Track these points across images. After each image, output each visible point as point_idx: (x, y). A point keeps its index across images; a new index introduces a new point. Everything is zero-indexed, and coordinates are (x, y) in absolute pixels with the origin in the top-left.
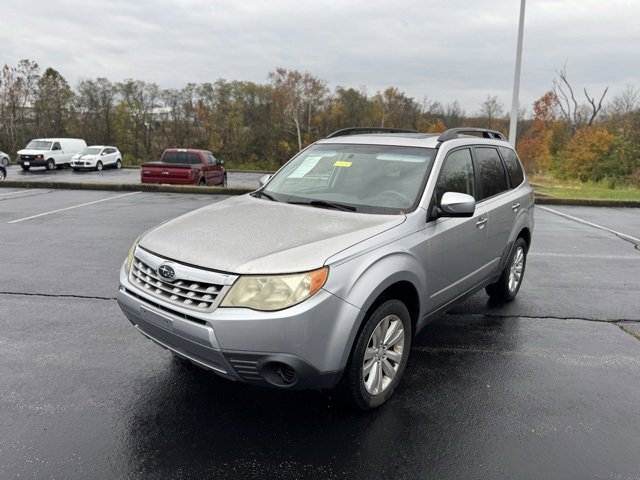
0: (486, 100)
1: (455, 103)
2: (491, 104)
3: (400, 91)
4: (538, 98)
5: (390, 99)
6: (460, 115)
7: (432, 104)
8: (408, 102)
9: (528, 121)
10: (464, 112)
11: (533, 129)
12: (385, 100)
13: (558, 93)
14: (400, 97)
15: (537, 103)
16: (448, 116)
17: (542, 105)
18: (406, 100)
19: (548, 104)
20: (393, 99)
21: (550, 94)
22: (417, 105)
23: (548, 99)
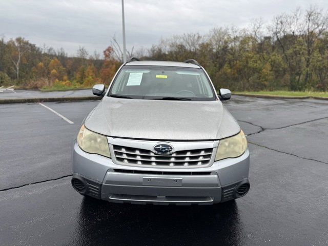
0: (79, 49)
1: (62, 49)
2: (82, 51)
3: (26, 39)
4: (105, 50)
5: (20, 43)
6: (65, 56)
7: (49, 48)
8: (33, 47)
9: (102, 60)
10: (67, 54)
11: (105, 64)
12: (17, 44)
13: (114, 47)
14: (27, 43)
15: (105, 52)
16: (59, 56)
17: (107, 52)
18: (30, 45)
19: (110, 52)
20: (22, 44)
21: (110, 47)
22: (39, 48)
23: (109, 49)
